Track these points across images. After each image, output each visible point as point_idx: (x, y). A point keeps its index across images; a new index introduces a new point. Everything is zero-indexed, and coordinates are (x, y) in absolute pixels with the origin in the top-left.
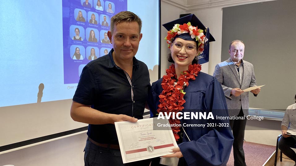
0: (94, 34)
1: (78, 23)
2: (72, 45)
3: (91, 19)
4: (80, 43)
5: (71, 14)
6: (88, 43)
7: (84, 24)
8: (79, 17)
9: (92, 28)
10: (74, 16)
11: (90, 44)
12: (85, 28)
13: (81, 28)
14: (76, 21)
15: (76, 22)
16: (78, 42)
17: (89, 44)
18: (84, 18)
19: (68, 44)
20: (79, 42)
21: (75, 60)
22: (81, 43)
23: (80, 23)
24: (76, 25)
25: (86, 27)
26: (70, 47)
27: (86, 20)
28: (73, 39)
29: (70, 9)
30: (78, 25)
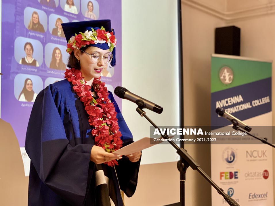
0: (60, 55)
1: (31, 34)
2: (17, 73)
3: (55, 27)
4: (34, 70)
5: (17, 16)
6: (49, 72)
7: (42, 36)
8: (33, 22)
9: (58, 44)
10: (22, 21)
11: (52, 72)
12: (44, 44)
13: (36, 43)
14: (26, 29)
15: (27, 31)
16: (30, 70)
17: (50, 74)
18: (42, 26)
19: (11, 71)
20: (32, 69)
21: (24, 103)
22: (36, 70)
23: (34, 34)
24: (26, 37)
25: (46, 41)
26: (14, 78)
27: (46, 30)
28: (20, 62)
29: (16, 8)
30: (30, 37)
